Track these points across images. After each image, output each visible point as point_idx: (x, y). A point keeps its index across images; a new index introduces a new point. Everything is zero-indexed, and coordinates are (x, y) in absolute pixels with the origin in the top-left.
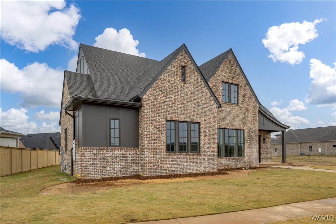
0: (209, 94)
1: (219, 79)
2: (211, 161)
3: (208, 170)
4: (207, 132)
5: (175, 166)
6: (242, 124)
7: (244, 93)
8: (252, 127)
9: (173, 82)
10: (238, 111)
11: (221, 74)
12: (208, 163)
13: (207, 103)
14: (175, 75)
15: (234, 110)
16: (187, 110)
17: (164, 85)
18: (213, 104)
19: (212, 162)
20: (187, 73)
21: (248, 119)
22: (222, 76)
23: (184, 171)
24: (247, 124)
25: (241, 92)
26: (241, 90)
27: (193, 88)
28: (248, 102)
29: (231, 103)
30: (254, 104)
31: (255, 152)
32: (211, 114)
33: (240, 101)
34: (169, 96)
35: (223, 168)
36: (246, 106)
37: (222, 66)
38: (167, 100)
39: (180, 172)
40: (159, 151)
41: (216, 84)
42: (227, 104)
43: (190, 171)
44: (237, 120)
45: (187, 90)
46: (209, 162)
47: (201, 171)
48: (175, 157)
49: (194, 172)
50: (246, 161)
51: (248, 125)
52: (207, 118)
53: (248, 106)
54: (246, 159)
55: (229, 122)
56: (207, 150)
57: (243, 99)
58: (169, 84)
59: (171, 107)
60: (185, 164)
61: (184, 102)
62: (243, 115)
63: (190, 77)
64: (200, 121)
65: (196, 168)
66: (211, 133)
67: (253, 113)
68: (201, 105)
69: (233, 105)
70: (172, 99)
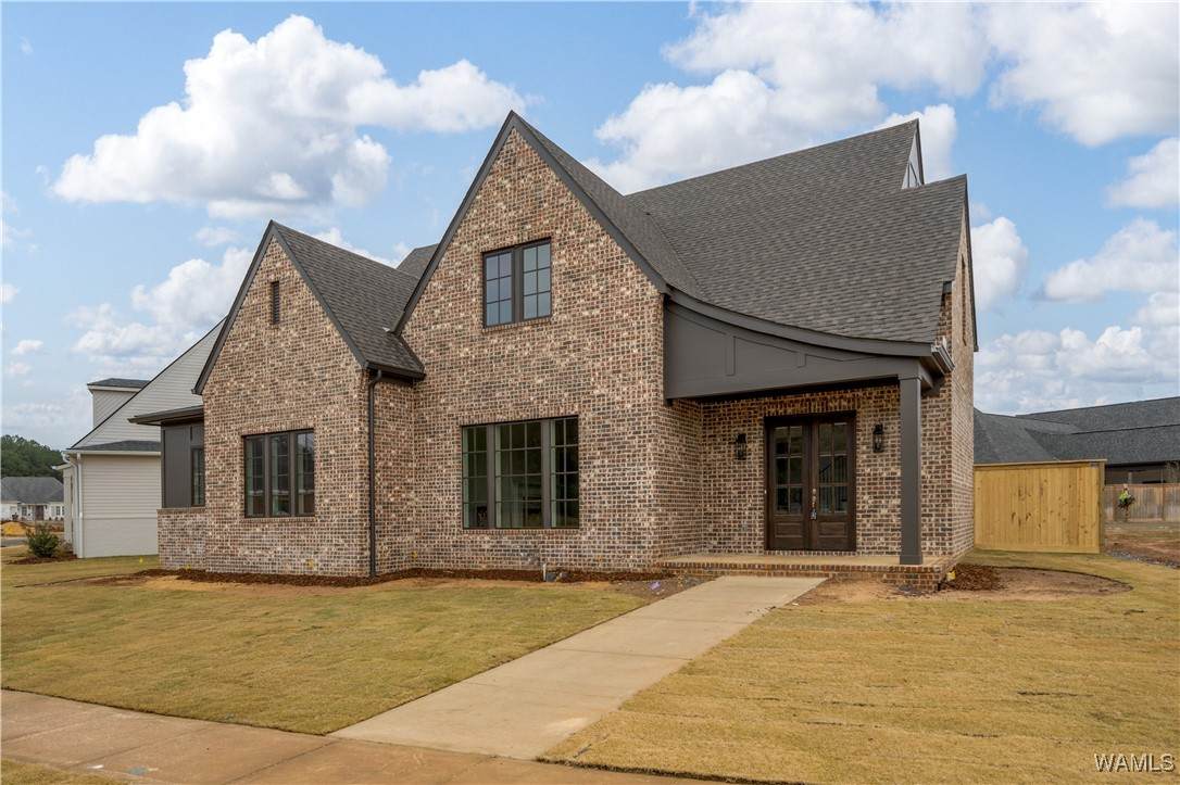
0: (337, 335)
1: (469, 250)
2: (341, 541)
3: (334, 568)
4: (332, 452)
5: (259, 552)
6: (566, 395)
7: (576, 263)
8: (618, 398)
9: (253, 336)
10: (548, 345)
11: (476, 227)
12: (334, 549)
13: (331, 363)
14: (258, 314)
15: (528, 345)
16: (280, 399)
17: (237, 350)
18: (347, 364)
19: (346, 546)
20: (283, 295)
21: (597, 365)
22: (480, 232)
23: (276, 568)
24: (594, 388)
25: (563, 261)
26: (563, 252)
27: (295, 335)
28: (595, 294)
29: (522, 319)
30: (628, 293)
31: (637, 504)
32: (341, 397)
33: (558, 301)
34: (246, 373)
35: (484, 567)
36: (586, 313)
37: (478, 197)
38: (243, 385)
39: (267, 569)
40: (228, 515)
41: (458, 271)
42: (500, 331)
43: (288, 569)
44: (540, 381)
45: (282, 345)
46: (336, 545)
47: (315, 569)
48: (258, 530)
49: (299, 572)
50: (586, 549)
51: (596, 392)
52: (330, 411)
53: (596, 312)
54: (584, 538)
55: (506, 395)
56: (332, 509)
57: (573, 285)
58: (246, 344)
59: (250, 402)
60: (279, 549)
61: (277, 380)
62: (573, 355)
63: (289, 303)
64: (311, 425)
65: (303, 561)
66: (341, 455)
67: (625, 334)
68: (316, 374)
69: (526, 328)
70: (252, 380)
